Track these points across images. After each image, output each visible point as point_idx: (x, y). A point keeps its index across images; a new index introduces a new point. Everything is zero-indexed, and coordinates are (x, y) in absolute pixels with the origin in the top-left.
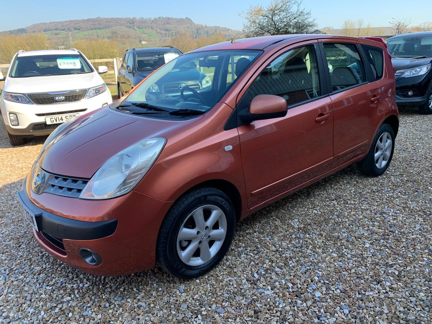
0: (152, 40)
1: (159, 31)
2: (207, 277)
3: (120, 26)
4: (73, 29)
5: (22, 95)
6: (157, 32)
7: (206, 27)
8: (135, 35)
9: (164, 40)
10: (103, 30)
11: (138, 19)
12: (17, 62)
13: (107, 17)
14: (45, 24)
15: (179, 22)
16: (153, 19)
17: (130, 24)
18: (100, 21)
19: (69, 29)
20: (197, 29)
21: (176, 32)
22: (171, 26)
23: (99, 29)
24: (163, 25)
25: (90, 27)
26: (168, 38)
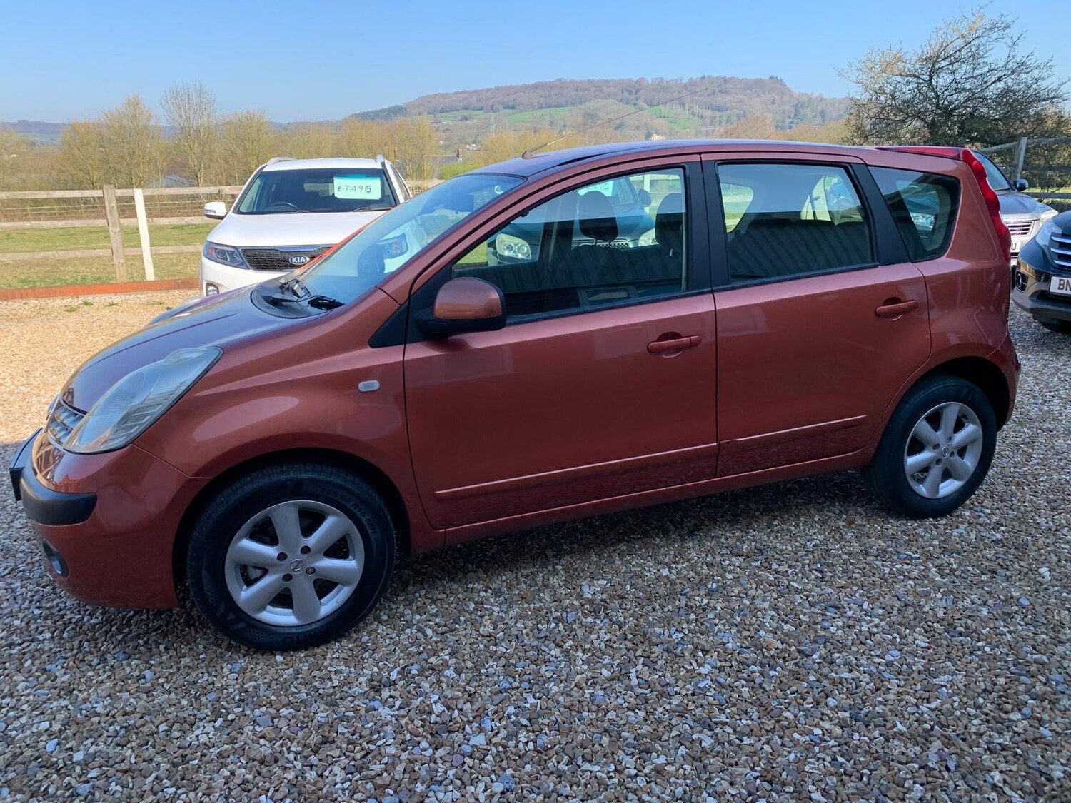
0: (677, 132)
1: (696, 109)
2: (302, 655)
3: (607, 99)
4: (500, 107)
5: (232, 249)
6: (694, 114)
7: (822, 100)
8: (638, 120)
9: (707, 131)
10: (565, 110)
11: (650, 82)
12: (258, 182)
13: (577, 78)
14: (444, 96)
15: (751, 89)
16: (686, 81)
17: (630, 93)
18: (561, 87)
19: (492, 107)
20: (796, 107)
21: (741, 112)
22: (728, 98)
23: (558, 106)
24: (708, 96)
25: (538, 103)
26: (717, 128)
